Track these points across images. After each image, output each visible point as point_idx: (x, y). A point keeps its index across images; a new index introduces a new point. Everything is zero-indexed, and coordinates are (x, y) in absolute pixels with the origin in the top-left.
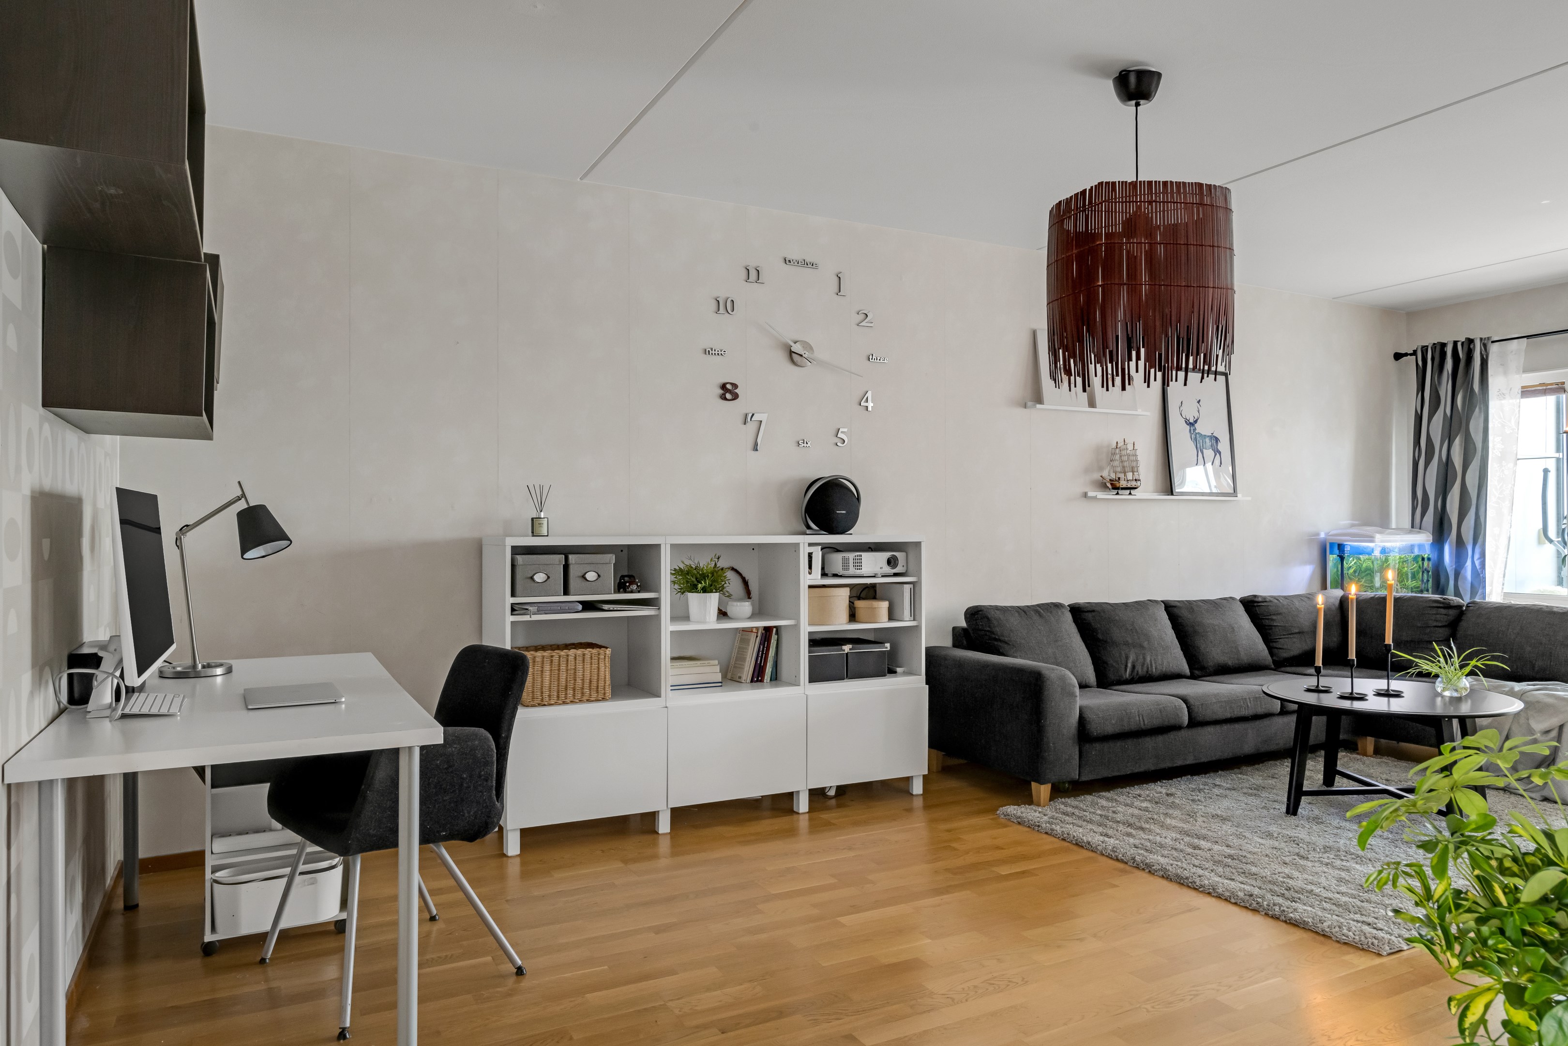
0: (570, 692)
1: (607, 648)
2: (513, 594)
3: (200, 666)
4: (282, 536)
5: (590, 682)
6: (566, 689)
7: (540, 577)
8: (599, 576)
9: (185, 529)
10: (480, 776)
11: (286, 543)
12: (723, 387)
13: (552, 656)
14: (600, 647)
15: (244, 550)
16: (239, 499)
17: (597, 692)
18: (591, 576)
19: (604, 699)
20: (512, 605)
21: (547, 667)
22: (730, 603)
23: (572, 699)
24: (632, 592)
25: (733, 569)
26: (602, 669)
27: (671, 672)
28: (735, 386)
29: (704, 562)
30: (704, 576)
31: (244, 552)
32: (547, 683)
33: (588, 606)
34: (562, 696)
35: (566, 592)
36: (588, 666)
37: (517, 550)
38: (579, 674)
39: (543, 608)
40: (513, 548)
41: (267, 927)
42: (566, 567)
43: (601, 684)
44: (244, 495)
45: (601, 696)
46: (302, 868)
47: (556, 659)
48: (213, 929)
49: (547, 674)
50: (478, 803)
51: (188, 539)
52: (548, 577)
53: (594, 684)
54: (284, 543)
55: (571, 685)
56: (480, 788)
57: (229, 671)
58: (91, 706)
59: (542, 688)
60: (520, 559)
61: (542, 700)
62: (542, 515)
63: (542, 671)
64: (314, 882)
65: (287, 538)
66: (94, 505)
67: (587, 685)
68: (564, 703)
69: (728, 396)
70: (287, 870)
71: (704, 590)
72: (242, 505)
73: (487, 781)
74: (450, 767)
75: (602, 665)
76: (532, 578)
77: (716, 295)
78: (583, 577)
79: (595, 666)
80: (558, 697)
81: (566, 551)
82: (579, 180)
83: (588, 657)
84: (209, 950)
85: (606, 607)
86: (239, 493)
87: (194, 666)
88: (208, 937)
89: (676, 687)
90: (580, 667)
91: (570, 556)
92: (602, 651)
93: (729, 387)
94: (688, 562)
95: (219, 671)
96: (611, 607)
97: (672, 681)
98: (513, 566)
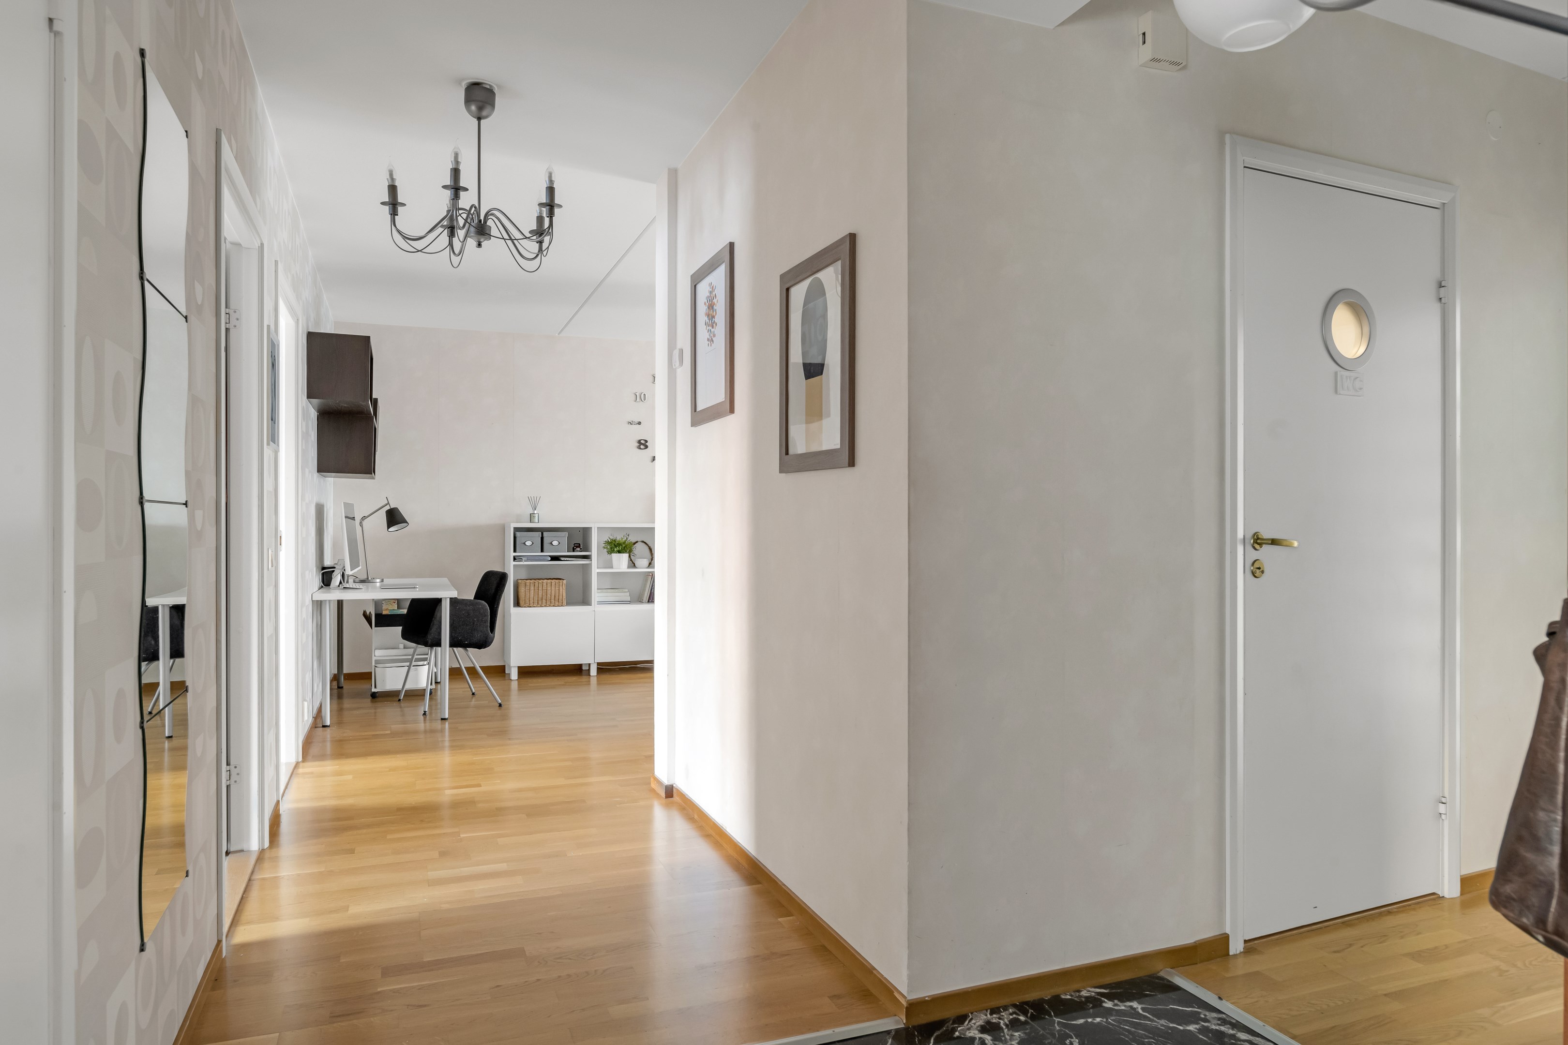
0: (544, 601)
1: (564, 580)
2: (515, 551)
3: (370, 579)
4: (405, 521)
5: (555, 596)
6: (542, 600)
7: (528, 543)
8: (559, 543)
9: (364, 518)
10: (482, 621)
11: (406, 524)
12: (639, 442)
13: (535, 583)
14: (560, 579)
15: (389, 527)
16: (386, 505)
17: (559, 602)
18: (555, 543)
19: (562, 606)
20: (514, 557)
21: (532, 588)
22: (636, 560)
23: (545, 605)
24: (577, 551)
25: (643, 542)
26: (561, 590)
27: (597, 595)
28: (646, 441)
29: (619, 537)
30: (619, 545)
31: (388, 528)
32: (532, 596)
33: (554, 558)
34: (540, 603)
35: (542, 551)
36: (553, 588)
37: (517, 530)
38: (549, 592)
39: (530, 558)
40: (515, 528)
41: (399, 687)
42: (542, 538)
43: (561, 597)
44: (388, 503)
45: (560, 604)
46: (414, 663)
47: (536, 584)
48: (375, 687)
49: (532, 592)
50: (481, 631)
51: (365, 523)
52: (533, 543)
53: (557, 597)
54: (405, 524)
55: (544, 598)
56: (482, 626)
57: (382, 581)
58: (331, 587)
59: (529, 599)
60: (518, 534)
61: (530, 604)
62: (536, 512)
63: (530, 590)
64: (416, 670)
65: (407, 523)
66: (327, 508)
67: (553, 597)
68: (541, 606)
69: (642, 447)
70: (408, 664)
71: (619, 552)
72: (387, 508)
73: (485, 623)
74: (469, 615)
75: (561, 588)
76: (524, 543)
77: (635, 392)
78: (551, 543)
79: (557, 588)
80: (538, 603)
81: (542, 530)
82: (557, 335)
83: (553, 584)
84: (374, 696)
85: (562, 559)
86: (387, 502)
87: (368, 578)
88: (374, 690)
89: (600, 603)
90: (549, 588)
91: (544, 533)
92: (561, 581)
93: (642, 442)
94: (611, 538)
95: (378, 580)
96: (566, 559)
97: (598, 599)
98: (515, 538)
